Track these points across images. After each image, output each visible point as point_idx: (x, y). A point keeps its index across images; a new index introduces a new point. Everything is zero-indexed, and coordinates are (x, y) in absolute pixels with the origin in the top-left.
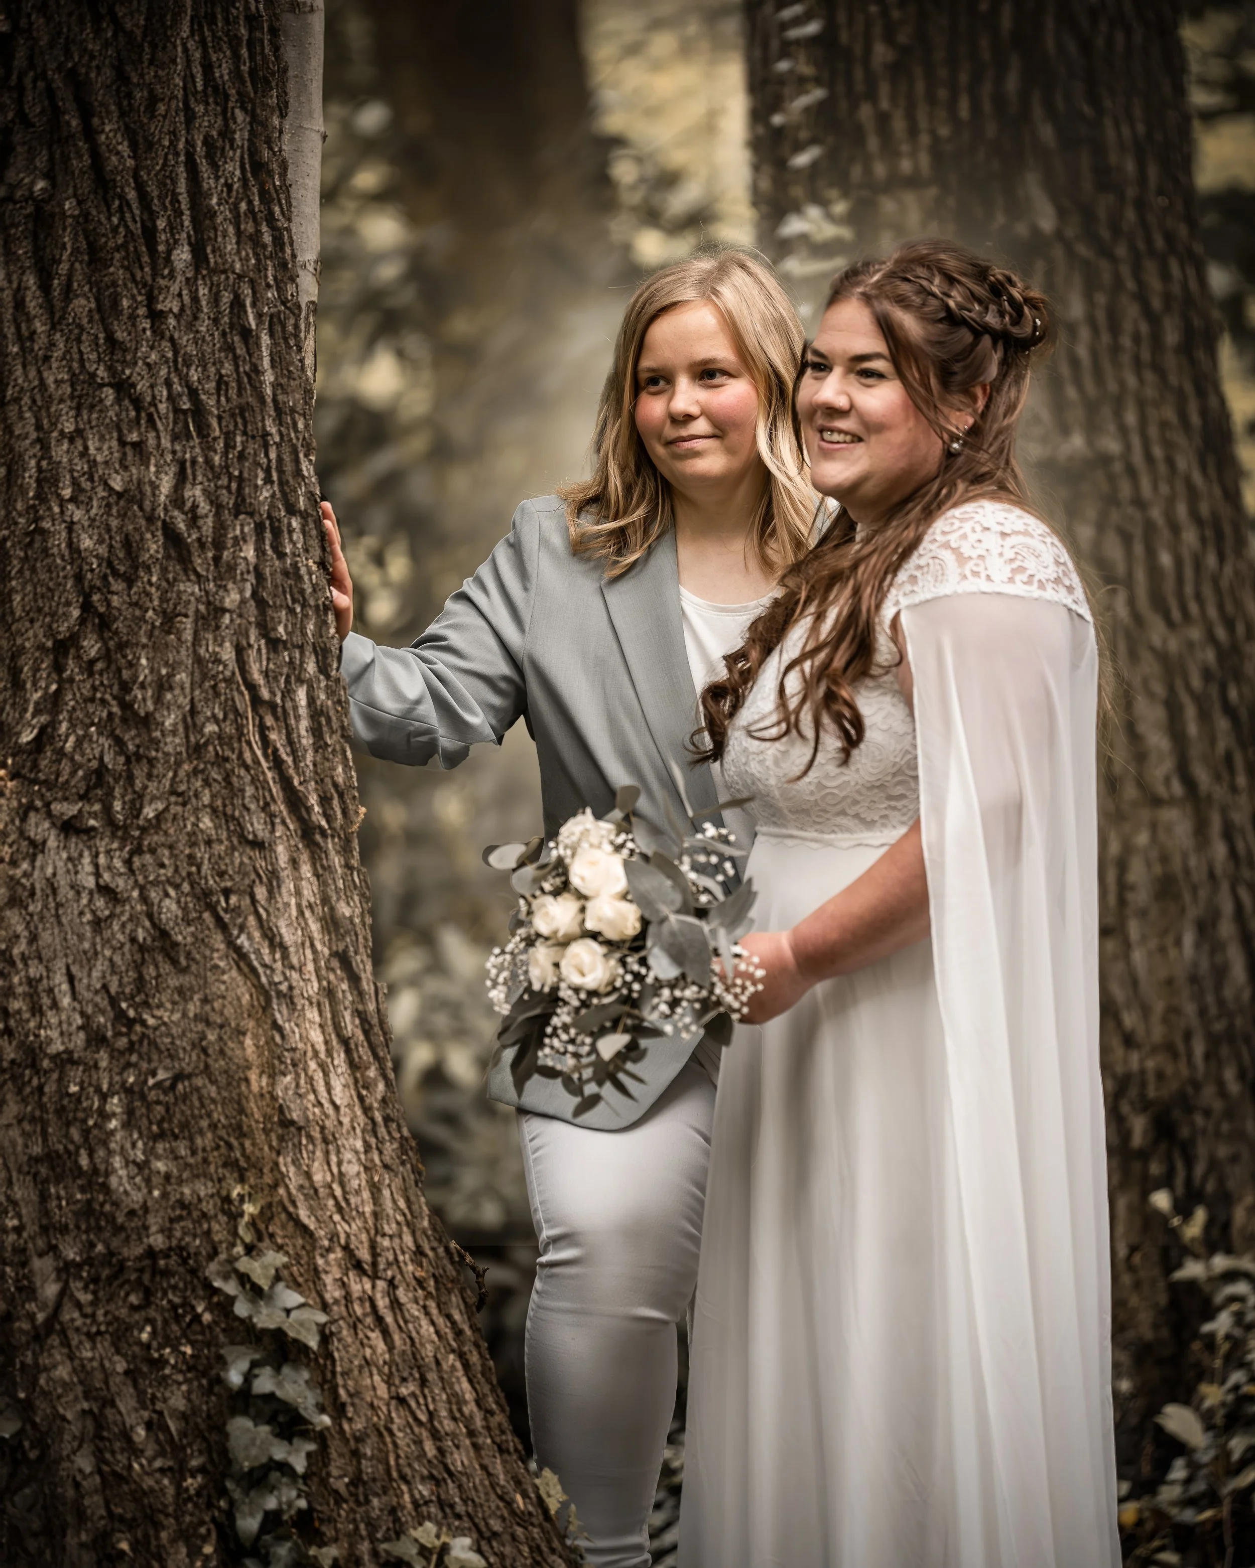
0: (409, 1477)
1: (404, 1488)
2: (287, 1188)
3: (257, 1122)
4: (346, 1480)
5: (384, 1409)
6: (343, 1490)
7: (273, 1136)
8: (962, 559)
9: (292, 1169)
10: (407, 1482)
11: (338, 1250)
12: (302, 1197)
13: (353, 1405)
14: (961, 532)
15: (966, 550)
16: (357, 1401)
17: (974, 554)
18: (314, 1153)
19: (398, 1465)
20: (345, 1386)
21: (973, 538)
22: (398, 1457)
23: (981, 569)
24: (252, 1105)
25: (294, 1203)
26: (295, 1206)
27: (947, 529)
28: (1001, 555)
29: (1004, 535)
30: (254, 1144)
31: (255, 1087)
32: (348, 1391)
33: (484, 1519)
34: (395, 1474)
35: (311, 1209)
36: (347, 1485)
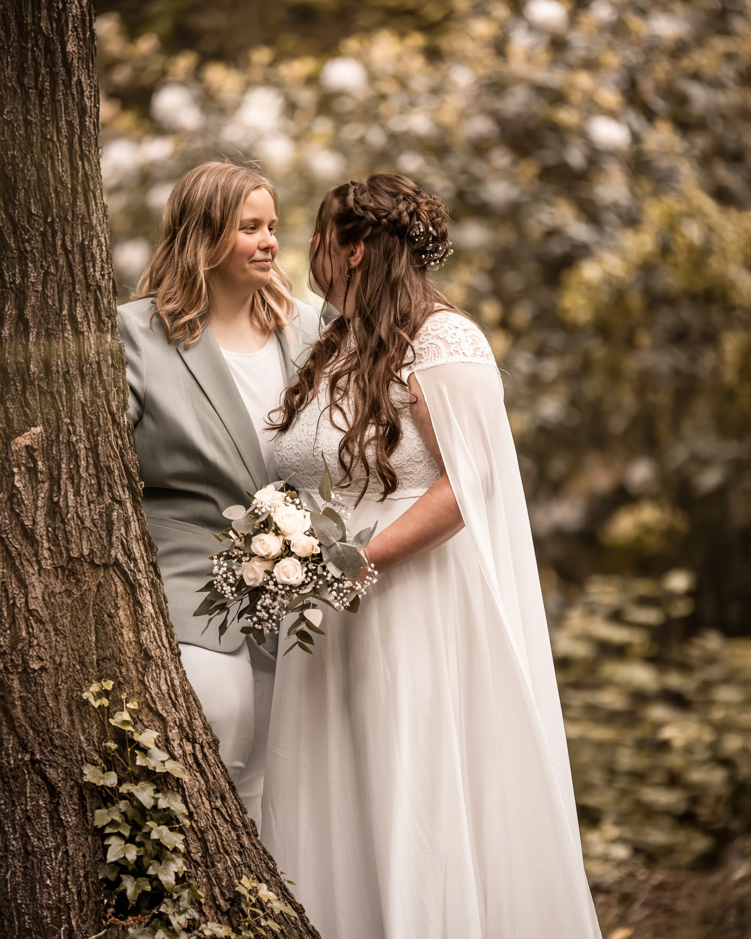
0: (230, 852)
1: (227, 857)
2: (150, 693)
3: (129, 658)
4: (200, 854)
5: (210, 814)
6: (199, 860)
7: (139, 665)
8: (448, 344)
9: (152, 683)
10: (228, 854)
11: (176, 727)
12: (158, 699)
13: (196, 813)
14: (443, 329)
15: (449, 339)
16: (198, 811)
17: (454, 341)
18: (160, 674)
19: (223, 845)
20: (192, 803)
21: (451, 332)
22: (222, 840)
23: (459, 349)
24: (126, 648)
25: (154, 702)
26: (155, 704)
27: (434, 328)
28: (467, 341)
29: (465, 330)
30: (128, 670)
31: (126, 638)
32: (193, 805)
33: (261, 873)
34: (222, 850)
35: (162, 705)
36: (200, 857)
